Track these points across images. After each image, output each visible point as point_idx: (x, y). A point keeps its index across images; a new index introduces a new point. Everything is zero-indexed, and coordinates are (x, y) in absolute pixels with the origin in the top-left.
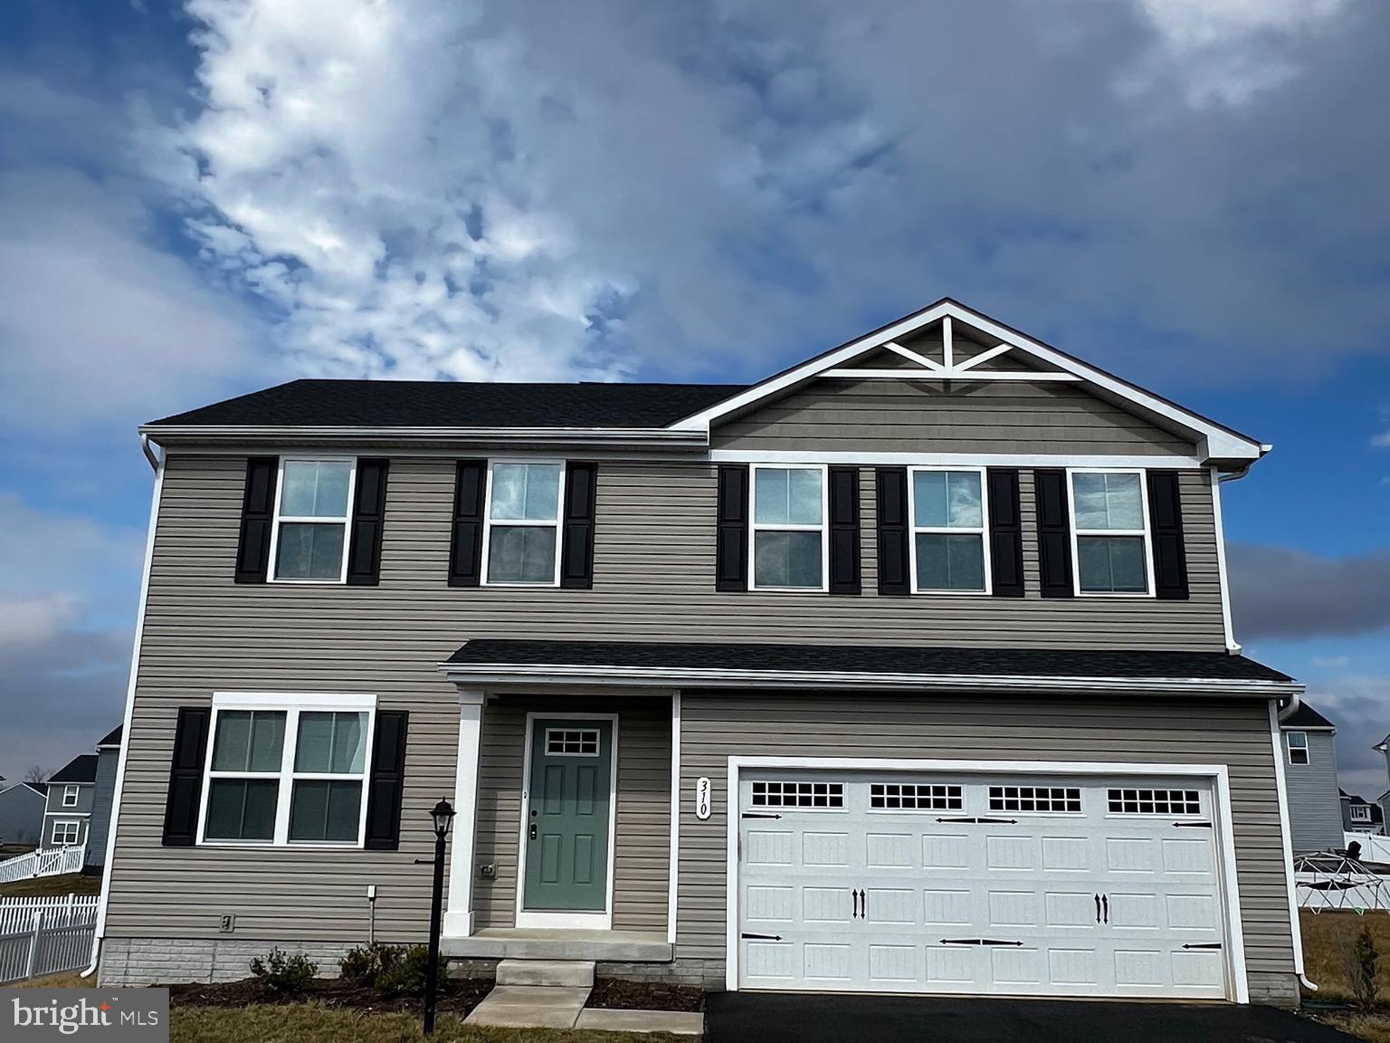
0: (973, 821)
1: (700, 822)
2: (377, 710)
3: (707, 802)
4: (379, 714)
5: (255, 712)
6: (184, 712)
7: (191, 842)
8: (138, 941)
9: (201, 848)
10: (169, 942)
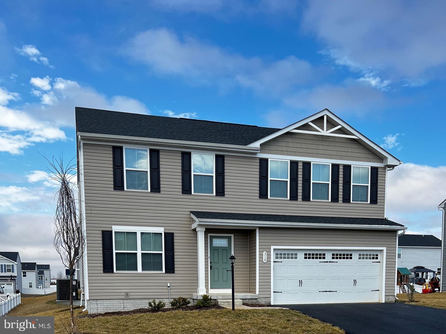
0: (328, 262)
1: (264, 263)
2: (164, 233)
3: (266, 258)
4: (165, 233)
5: (126, 232)
6: (103, 232)
7: (113, 272)
8: (99, 301)
9: (115, 273)
10: (109, 300)
